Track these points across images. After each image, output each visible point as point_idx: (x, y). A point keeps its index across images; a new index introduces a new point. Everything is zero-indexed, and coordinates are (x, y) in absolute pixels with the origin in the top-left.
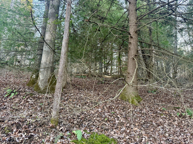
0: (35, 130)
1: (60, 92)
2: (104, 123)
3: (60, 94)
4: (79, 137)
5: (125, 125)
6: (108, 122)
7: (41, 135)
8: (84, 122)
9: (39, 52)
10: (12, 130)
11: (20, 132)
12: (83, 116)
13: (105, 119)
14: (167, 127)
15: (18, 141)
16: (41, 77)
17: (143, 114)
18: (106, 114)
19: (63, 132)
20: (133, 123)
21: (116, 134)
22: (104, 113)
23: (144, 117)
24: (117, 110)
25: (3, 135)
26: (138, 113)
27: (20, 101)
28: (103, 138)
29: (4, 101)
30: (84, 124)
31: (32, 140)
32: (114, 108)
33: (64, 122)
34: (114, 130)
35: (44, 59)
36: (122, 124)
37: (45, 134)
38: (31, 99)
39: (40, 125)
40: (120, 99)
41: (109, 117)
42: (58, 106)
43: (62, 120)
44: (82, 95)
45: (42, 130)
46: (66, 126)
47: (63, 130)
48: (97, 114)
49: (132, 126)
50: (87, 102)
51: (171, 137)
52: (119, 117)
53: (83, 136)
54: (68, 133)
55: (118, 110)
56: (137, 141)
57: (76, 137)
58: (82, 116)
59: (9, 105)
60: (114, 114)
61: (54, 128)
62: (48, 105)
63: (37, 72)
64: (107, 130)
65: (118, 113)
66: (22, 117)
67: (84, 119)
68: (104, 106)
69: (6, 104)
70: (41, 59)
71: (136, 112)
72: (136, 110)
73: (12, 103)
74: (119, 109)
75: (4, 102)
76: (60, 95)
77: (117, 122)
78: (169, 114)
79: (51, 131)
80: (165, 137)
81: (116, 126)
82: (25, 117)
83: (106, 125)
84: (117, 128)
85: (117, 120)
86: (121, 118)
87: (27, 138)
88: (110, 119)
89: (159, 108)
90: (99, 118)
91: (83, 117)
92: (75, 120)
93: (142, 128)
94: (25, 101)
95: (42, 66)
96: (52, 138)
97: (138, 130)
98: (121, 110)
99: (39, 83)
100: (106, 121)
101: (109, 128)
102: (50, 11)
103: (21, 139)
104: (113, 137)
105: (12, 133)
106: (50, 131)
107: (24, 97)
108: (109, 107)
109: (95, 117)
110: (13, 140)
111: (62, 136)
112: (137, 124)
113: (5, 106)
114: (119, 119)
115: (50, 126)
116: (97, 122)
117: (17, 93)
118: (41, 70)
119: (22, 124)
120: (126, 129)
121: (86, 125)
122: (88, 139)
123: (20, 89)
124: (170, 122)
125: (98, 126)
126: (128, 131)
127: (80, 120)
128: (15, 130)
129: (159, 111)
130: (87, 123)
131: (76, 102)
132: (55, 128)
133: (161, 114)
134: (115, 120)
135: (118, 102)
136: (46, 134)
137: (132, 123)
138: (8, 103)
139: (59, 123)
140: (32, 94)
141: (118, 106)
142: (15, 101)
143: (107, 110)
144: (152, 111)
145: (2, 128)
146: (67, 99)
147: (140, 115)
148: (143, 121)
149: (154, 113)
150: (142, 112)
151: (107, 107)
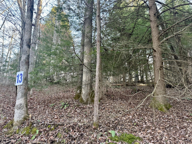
0: (84, 131)
1: (97, 103)
2: (134, 127)
4: (113, 135)
5: (151, 128)
6: (137, 127)
7: (88, 134)
8: (118, 126)
9: (80, 72)
10: (70, 131)
11: (75, 132)
12: (117, 122)
14: (190, 130)
15: (74, 137)
16: (83, 92)
17: (170, 119)
18: (136, 120)
19: (102, 132)
20: (159, 127)
21: (142, 135)
22: (134, 119)
23: (170, 122)
24: (145, 117)
25: (65, 133)
26: (164, 119)
27: (71, 111)
28: (130, 136)
30: (118, 128)
31: (83, 137)
32: (143, 115)
33: (103, 126)
34: (142, 132)
35: (84, 78)
36: (149, 127)
38: (78, 109)
39: (87, 128)
40: (149, 108)
41: (138, 122)
42: (97, 113)
43: (101, 124)
44: (116, 105)
45: (88, 131)
46: (105, 128)
47: (102, 131)
48: (128, 120)
49: (157, 129)
50: (120, 110)
51: (190, 138)
52: (147, 122)
53: (116, 134)
54: (106, 133)
55: (147, 116)
56: (158, 139)
57: (111, 135)
58: (116, 121)
59: (65, 114)
60: (143, 120)
61: (96, 129)
62: (91, 113)
63: (80, 88)
64: (136, 132)
65: (146, 119)
66: (75, 122)
67: (118, 124)
68: (134, 114)
69: (63, 113)
70: (82, 78)
71: (163, 118)
72: (163, 117)
73: (66, 112)
75: (61, 112)
76: (98, 105)
77: (144, 126)
79: (95, 131)
80: (185, 137)
81: (143, 129)
82: (76, 122)
86: (148, 123)
87: (80, 136)
88: (139, 124)
89: (187, 114)
90: (129, 123)
92: (111, 124)
93: (165, 131)
94: (74, 110)
95: (83, 83)
96: (95, 136)
97: (162, 132)
98: (150, 117)
99: (83, 97)
100: (135, 125)
101: (138, 130)
102: (85, 40)
103: (76, 136)
104: (139, 136)
105: (70, 132)
107: (74, 108)
108: (139, 114)
109: (126, 122)
110: (72, 137)
111: (101, 134)
112: (161, 128)
113: (62, 115)
114: (147, 124)
115: (94, 128)
116: (128, 126)
117: (68, 105)
118: (83, 86)
119: (75, 127)
120: (152, 131)
121: (120, 128)
122: (119, 136)
123: (70, 102)
125: (128, 129)
126: (153, 133)
127: (114, 124)
128: (71, 130)
129: (185, 117)
130: (120, 127)
131: (111, 110)
132: (97, 129)
133: (187, 120)
135: (148, 109)
136: (91, 133)
137: (157, 127)
138: (63, 112)
139: (99, 126)
140: (78, 105)
141: (147, 114)
142: (68, 111)
143: (137, 117)
144: (179, 116)
145: (64, 129)
146: (104, 108)
147: (167, 120)
148: (168, 125)
149: (180, 119)
150: (169, 118)
151: (137, 114)
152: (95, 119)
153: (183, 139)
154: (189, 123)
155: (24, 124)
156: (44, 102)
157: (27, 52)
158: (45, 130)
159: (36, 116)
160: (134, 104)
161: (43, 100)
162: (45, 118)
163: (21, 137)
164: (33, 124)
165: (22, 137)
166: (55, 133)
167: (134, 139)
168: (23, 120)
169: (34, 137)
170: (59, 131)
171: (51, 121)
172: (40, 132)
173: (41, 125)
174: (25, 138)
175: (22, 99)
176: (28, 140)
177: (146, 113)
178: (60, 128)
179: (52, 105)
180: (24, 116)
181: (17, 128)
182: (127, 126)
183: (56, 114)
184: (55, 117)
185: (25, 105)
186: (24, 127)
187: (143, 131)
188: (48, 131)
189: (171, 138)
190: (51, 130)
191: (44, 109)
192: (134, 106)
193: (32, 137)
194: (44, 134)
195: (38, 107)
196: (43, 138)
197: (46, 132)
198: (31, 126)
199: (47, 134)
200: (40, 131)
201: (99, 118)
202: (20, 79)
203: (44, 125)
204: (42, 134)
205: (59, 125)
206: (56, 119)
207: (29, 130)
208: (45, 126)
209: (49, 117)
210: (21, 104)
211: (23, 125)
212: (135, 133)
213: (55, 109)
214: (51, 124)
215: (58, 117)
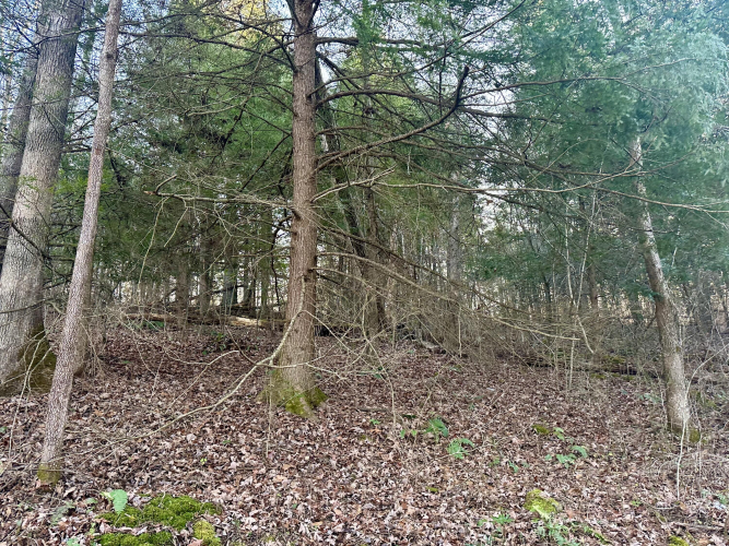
1: (66, 391)
2: (198, 471)
3: (65, 397)
4: (119, 507)
5: (256, 472)
6: (211, 470)
7: (9, 511)
8: (141, 473)
12: (137, 458)
13: (201, 461)
14: (364, 468)
17: (315, 439)
18: (208, 447)
19: (74, 499)
20: (278, 465)
21: (224, 495)
22: (202, 446)
23: (314, 446)
24: (240, 435)
26: (299, 438)
28: (182, 503)
30: (137, 479)
32: (233, 428)
33: (78, 475)
36: (247, 469)
37: (23, 507)
39: (7, 487)
40: (259, 403)
41: (216, 454)
42: (61, 430)
43: (72, 472)
44: (138, 396)
45: (11, 499)
46: (84, 486)
47: (75, 495)
48: (178, 451)
50: (153, 415)
52: (244, 452)
53: (130, 502)
54: (90, 500)
55: (245, 434)
56: (273, 504)
57: (112, 506)
58: (135, 456)
60: (230, 445)
61: (47, 491)
62: (26, 430)
64: (202, 487)
65: (243, 441)
67: (141, 465)
68: (204, 426)
71: (297, 435)
72: (297, 431)
74: (250, 431)
76: (67, 400)
77: (234, 464)
78: (383, 433)
79: (41, 500)
80: (347, 491)
81: (229, 476)
83: (201, 475)
84: (232, 481)
85: (236, 461)
86: (247, 454)
88: (216, 461)
89: (364, 420)
90: (184, 461)
91: (136, 460)
92: (112, 468)
93: (297, 476)
96: (42, 515)
97: (286, 480)
98: (255, 434)
100: (204, 466)
101: (210, 482)
102: (33, 126)
104: (214, 500)
106: (36, 500)
108: (221, 427)
109: (173, 457)
111: (71, 507)
112: (286, 467)
114: (243, 458)
115: (38, 486)
116: (178, 470)
120: (255, 481)
121: (145, 481)
122: (142, 508)
124: (377, 454)
125: (178, 482)
126: (258, 485)
127: (126, 468)
129: (357, 429)
130: (147, 475)
131: (117, 418)
132: (52, 492)
133: (360, 437)
134: (231, 461)
135: (252, 410)
136: (26, 507)
137: (274, 466)
139: (64, 479)
141: (248, 424)
143: (212, 437)
144: (343, 428)
146: (88, 411)
147: (305, 442)
148: (307, 458)
149: (344, 435)
150: (314, 434)
151: (213, 428)
152: (47, 453)
153: (342, 494)
154: (363, 448)
160: (208, 391)
167: (194, 511)
177: (246, 421)
182: (174, 472)
187: (227, 482)
189: (309, 497)
192: (208, 399)
201: (65, 447)
212: (199, 490)
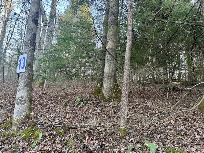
0: (105, 139)
1: (126, 100)
2: (180, 137)
3: (126, 102)
6: (186, 137)
7: (111, 144)
8: (155, 135)
9: (102, 62)
10: (85, 138)
11: (92, 140)
12: (153, 128)
13: (182, 133)
15: (91, 148)
16: (105, 86)
18: (181, 127)
19: (133, 143)
22: (178, 126)
24: (195, 123)
25: (77, 141)
27: (88, 110)
29: (75, 109)
31: (104, 149)
32: (190, 120)
33: (133, 133)
34: (195, 147)
35: (107, 68)
37: (116, 144)
38: (98, 108)
39: (110, 135)
40: (197, 110)
41: (186, 131)
42: (126, 115)
43: (131, 131)
44: (148, 104)
45: (112, 140)
46: (136, 137)
47: (133, 142)
48: (169, 127)
50: (155, 112)
52: (200, 131)
53: (157, 150)
54: (139, 145)
55: (197, 122)
58: (152, 127)
59: (80, 113)
60: (191, 127)
61: (123, 138)
62: (115, 113)
63: (101, 81)
64: (186, 146)
65: (197, 126)
66: (93, 125)
67: (155, 131)
68: (176, 118)
69: (77, 112)
70: (103, 68)
73: (82, 111)
74: (199, 121)
75: (75, 111)
76: (127, 103)
77: (197, 137)
81: (197, 142)
82: (95, 125)
83: (183, 139)
84: (199, 144)
85: (197, 135)
86: (202, 132)
87: (99, 147)
88: (187, 134)
90: (172, 131)
91: (153, 129)
92: (144, 131)
94: (93, 109)
95: (105, 75)
96: (123, 149)
98: (201, 123)
99: (104, 92)
100: (183, 135)
101: (188, 143)
102: (110, 19)
103: (94, 147)
105: (85, 140)
106: (120, 141)
107: (92, 106)
108: (184, 119)
109: (167, 129)
110: (87, 148)
111: (133, 147)
113: (77, 114)
114: (200, 134)
115: (120, 136)
116: (171, 136)
117: (85, 102)
118: (105, 79)
119: (93, 132)
121: (158, 138)
123: (87, 98)
125: (172, 141)
127: (150, 132)
128: (87, 138)
130: (158, 136)
131: (143, 112)
132: (125, 139)
134: (195, 135)
135: (196, 112)
136: (117, 144)
138: (79, 111)
139: (128, 133)
140: (98, 102)
141: (196, 118)
142: (84, 109)
143: (182, 123)
145: (77, 135)
146: (132, 108)
151: (181, 119)
152: (122, 123)
155: (25, 125)
156: (57, 97)
157: (32, 29)
158: (51, 134)
159: (43, 114)
161: (56, 95)
162: (54, 117)
163: (17, 143)
164: (36, 125)
165: (19, 141)
166: (64, 141)
168: (24, 119)
169: (34, 144)
170: (70, 137)
171: (61, 121)
172: (44, 137)
173: (47, 126)
174: (23, 144)
175: (24, 90)
176: (26, 147)
178: (72, 133)
179: (66, 101)
180: (27, 113)
181: (16, 129)
182: (170, 136)
183: (68, 113)
184: (67, 117)
185: (27, 99)
186: (24, 128)
188: (55, 136)
190: (59, 134)
191: (55, 106)
193: (33, 142)
194: (49, 140)
195: (49, 103)
196: (46, 145)
197: (52, 137)
198: (33, 127)
199: (53, 140)
200: (44, 135)
201: (128, 121)
202: (22, 65)
203: (51, 127)
204: (46, 139)
205: (70, 128)
206: (68, 119)
207: (30, 133)
208: (52, 129)
209: (59, 116)
210: (22, 98)
211: (23, 126)
213: (68, 107)
214: (61, 126)
215: (71, 117)
